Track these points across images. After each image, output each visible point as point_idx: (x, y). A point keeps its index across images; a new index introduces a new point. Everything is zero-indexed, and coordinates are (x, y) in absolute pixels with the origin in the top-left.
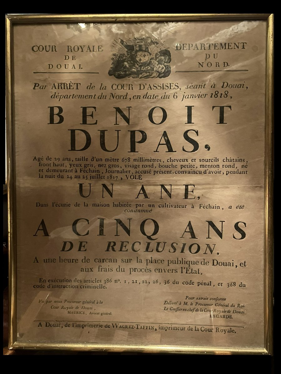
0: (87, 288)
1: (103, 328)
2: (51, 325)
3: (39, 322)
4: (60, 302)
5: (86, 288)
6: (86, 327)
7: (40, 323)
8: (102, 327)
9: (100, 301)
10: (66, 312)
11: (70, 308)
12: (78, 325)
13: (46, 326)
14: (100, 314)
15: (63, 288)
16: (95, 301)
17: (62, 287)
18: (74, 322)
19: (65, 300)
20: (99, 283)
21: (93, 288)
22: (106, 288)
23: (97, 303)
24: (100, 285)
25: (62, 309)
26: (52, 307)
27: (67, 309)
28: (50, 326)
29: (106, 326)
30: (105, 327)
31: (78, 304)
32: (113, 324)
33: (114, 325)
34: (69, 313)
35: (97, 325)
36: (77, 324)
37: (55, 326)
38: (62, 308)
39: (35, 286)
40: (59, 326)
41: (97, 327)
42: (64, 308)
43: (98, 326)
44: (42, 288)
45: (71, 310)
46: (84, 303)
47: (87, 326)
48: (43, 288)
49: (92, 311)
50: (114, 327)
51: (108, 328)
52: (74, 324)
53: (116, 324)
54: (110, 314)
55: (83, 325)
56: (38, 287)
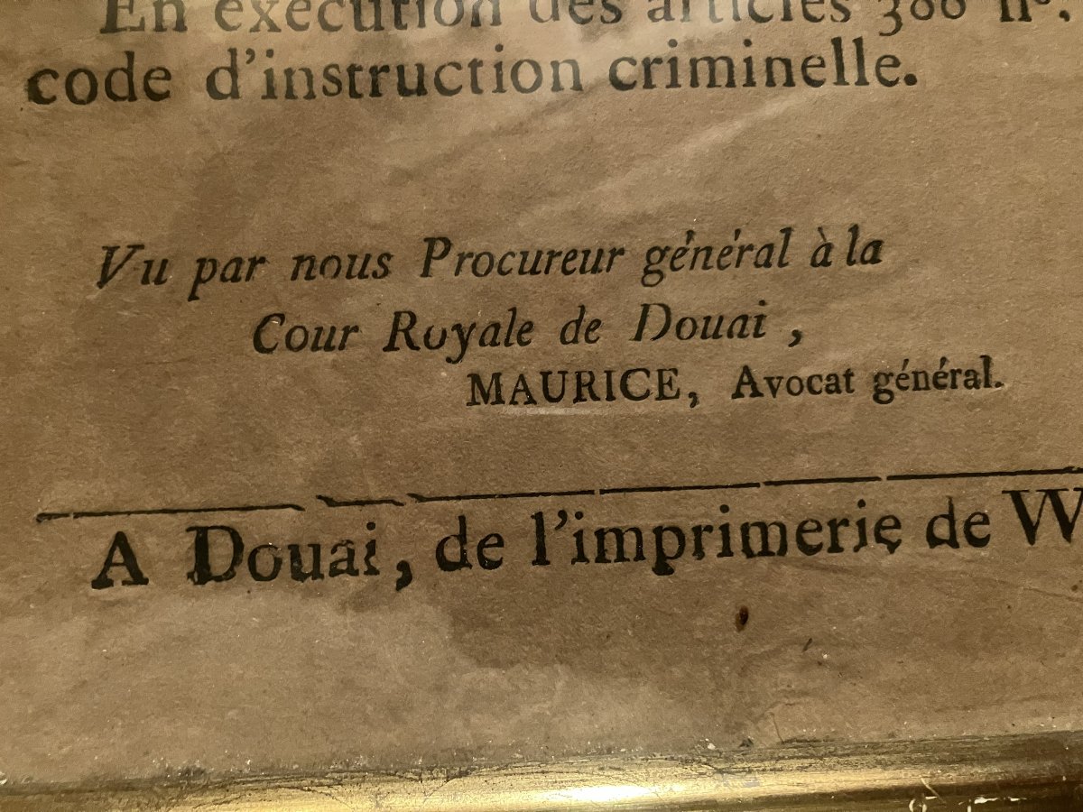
0: (684, 79)
1: (912, 548)
2: (265, 562)
3: (111, 527)
4: (373, 265)
5: (674, 83)
6: (699, 552)
7: (121, 541)
8: (893, 547)
9: (855, 230)
10: (448, 380)
11: (493, 335)
12: (600, 534)
13: (202, 573)
14: (861, 381)
15: (403, 91)
16: (787, 232)
17: (389, 82)
18: (549, 506)
19: (431, 241)
20: (828, 29)
21: (760, 78)
22: (911, 80)
23: (821, 258)
24: (837, 42)
25: (391, 347)
26: (275, 333)
27: (452, 347)
28: (243, 568)
29: (942, 530)
30: (933, 541)
31: (585, 285)
32: (1017, 497)
33: (1031, 502)
34: (483, 390)
35: (833, 525)
36: (594, 521)
37: (317, 574)
38: (403, 331)
39: (46, 86)
40: (359, 563)
41: (835, 548)
42: (418, 334)
43: (849, 537)
44: (143, 101)
45: (511, 360)
46: (658, 262)
47: (713, 545)
48: (154, 96)
49: (763, 354)
50: (1031, 529)
51: (966, 551)
52: (552, 521)
53: (1053, 494)
54: (981, 375)
55: (658, 531)
56: (82, 86)
